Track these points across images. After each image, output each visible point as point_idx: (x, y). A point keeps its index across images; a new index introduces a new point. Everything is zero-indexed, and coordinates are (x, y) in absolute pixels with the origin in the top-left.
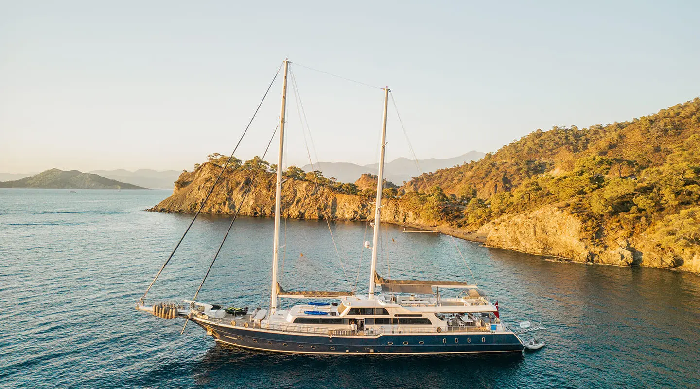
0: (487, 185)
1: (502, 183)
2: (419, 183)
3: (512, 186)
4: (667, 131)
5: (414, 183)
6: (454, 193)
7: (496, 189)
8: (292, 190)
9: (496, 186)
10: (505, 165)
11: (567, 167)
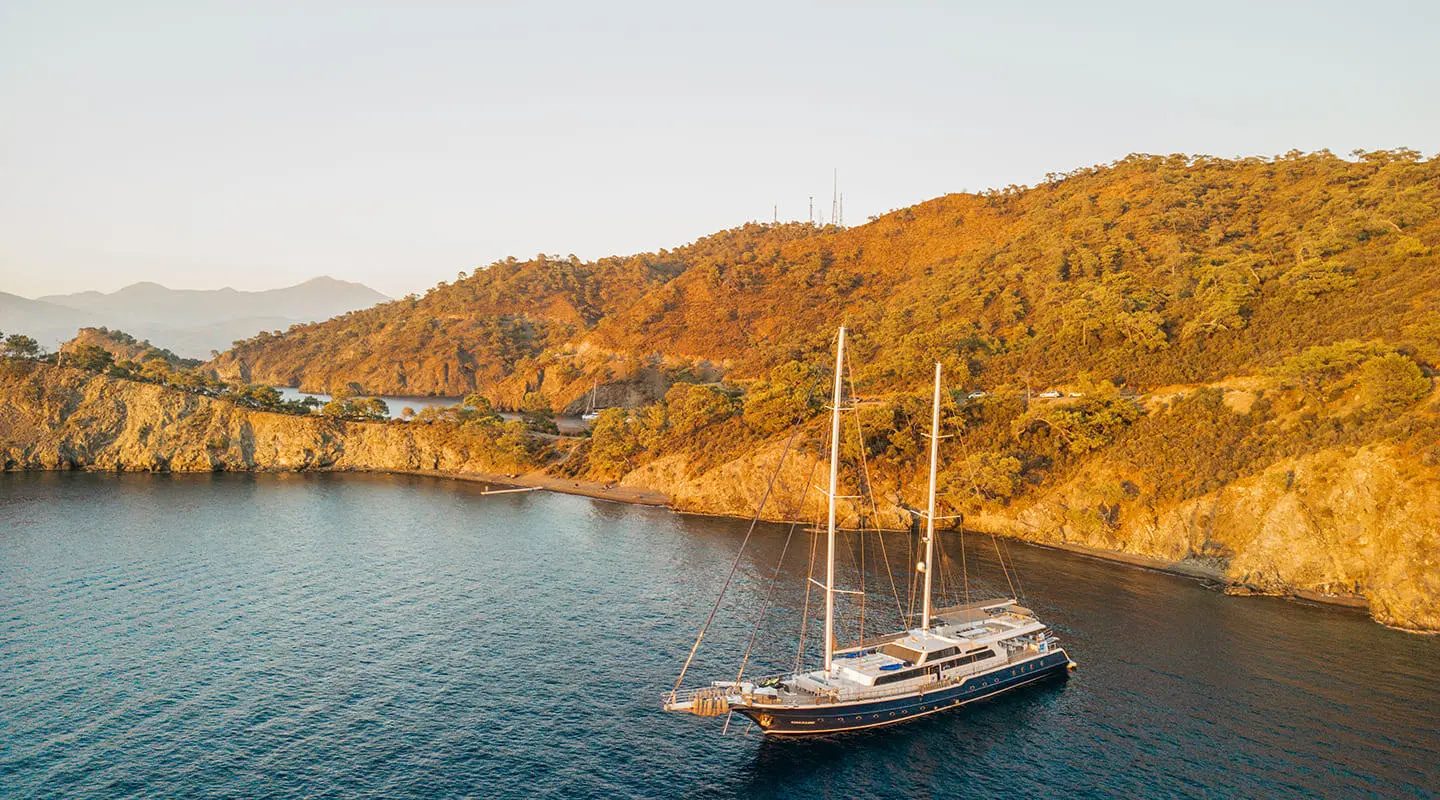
0: (427, 365)
1: (457, 363)
2: (253, 355)
3: (476, 367)
4: (742, 285)
5: (239, 356)
6: (356, 381)
7: (447, 374)
8: (111, 404)
9: (446, 366)
10: (460, 325)
11: (602, 340)
